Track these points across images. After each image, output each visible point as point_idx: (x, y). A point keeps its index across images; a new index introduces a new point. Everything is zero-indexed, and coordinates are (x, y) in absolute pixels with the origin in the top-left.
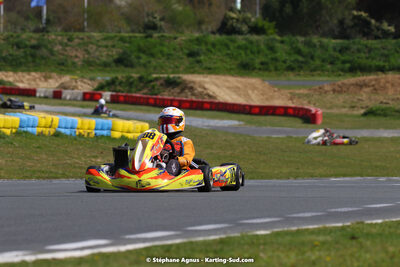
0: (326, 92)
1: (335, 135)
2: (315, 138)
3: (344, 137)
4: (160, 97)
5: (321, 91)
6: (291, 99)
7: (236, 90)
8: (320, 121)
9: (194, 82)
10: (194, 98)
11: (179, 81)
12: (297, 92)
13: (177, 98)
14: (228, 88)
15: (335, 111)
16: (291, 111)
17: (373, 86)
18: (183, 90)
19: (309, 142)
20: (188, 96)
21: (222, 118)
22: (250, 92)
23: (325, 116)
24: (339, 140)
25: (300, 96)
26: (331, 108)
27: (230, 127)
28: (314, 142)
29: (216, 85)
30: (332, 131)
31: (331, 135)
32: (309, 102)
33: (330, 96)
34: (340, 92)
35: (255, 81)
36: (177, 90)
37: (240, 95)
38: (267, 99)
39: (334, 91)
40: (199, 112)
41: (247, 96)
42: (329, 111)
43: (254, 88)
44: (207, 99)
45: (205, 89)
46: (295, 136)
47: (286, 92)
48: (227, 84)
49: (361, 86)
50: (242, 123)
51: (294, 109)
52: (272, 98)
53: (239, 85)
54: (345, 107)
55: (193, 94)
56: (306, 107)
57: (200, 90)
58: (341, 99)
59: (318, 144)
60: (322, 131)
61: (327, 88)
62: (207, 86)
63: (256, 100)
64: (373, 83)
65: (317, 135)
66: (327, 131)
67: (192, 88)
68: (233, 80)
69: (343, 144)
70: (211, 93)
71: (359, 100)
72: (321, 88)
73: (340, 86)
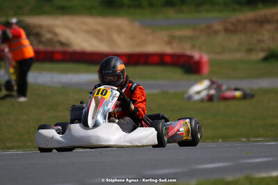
0: (216, 33)
1: (224, 87)
2: (198, 93)
5: (209, 31)
6: (169, 43)
7: (96, 34)
8: (206, 70)
9: (41, 27)
12: (179, 33)
14: (88, 32)
15: (227, 57)
16: (168, 59)
19: (190, 98)
21: (77, 72)
22: (115, 36)
23: (212, 63)
24: (229, 94)
25: (181, 39)
26: (221, 53)
28: (197, 97)
31: (219, 88)
32: (193, 47)
33: (221, 38)
34: (234, 32)
35: (121, 22)
37: (101, 41)
39: (226, 30)
40: (48, 65)
41: (111, 41)
42: (219, 57)
43: (120, 31)
44: (58, 48)
45: (56, 34)
46: (172, 91)
47: (164, 35)
48: (84, 27)
49: (262, 22)
51: (173, 56)
52: (144, 42)
53: (100, 28)
54: (238, 51)
55: (40, 42)
56: (189, 52)
57: (48, 36)
58: (235, 40)
59: (202, 100)
61: (217, 26)
62: (58, 30)
63: (123, 46)
65: (200, 88)
66: (212, 82)
67: (38, 35)
68: (93, 22)
70: (63, 39)
71: (259, 41)
72: (209, 27)
73: (234, 24)
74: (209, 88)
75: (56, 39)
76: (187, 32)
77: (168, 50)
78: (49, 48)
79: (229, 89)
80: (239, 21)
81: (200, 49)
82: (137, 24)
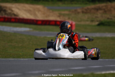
0: (78, 13)
1: (81, 36)
3: (86, 37)
6: (59, 16)
7: (29, 11)
8: (74, 28)
9: (6, 7)
10: (6, 16)
12: (63, 12)
16: (58, 23)
17: (104, 9)
20: (3, 15)
21: (21, 27)
22: (37, 13)
23: (77, 26)
24: (83, 39)
25: (64, 15)
27: (25, 32)
29: (19, 9)
30: (80, 34)
32: (69, 18)
33: (81, 15)
34: (86, 13)
35: (39, 7)
37: (31, 14)
38: (46, 17)
39: (83, 12)
40: (8, 24)
41: (35, 15)
42: (79, 23)
43: (39, 10)
44: (13, 17)
45: (12, 11)
47: (57, 13)
48: (24, 8)
49: (97, 9)
50: (31, 29)
52: (49, 16)
53: (31, 9)
54: (87, 21)
55: (6, 14)
57: (9, 11)
58: (86, 16)
61: (79, 10)
62: (13, 9)
63: (40, 17)
64: (104, 8)
67: (5, 11)
68: (28, 6)
69: (85, 40)
70: (15, 13)
71: (96, 17)
72: (76, 11)
73: (86, 10)
75: (12, 13)
76: (66, 12)
77: (58, 19)
78: (9, 17)
79: (83, 37)
80: (88, 9)
81: (72, 19)
82: (46, 8)
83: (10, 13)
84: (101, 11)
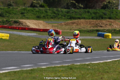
0: (63, 25)
1: (65, 38)
3: (68, 39)
4: (12, 26)
5: (61, 25)
6: (52, 27)
7: (35, 24)
8: (61, 34)
9: (23, 22)
10: (23, 27)
11: (18, 21)
12: (54, 25)
13: (18, 27)
14: (33, 24)
15: (65, 31)
17: (77, 23)
18: (19, 24)
20: (21, 26)
21: (31, 33)
22: (40, 25)
23: (62, 32)
24: (67, 40)
25: (55, 26)
26: (64, 30)
27: (33, 35)
29: (29, 23)
31: (64, 38)
32: (58, 28)
33: (64, 26)
34: (67, 25)
35: (41, 22)
36: (18, 24)
37: (37, 26)
38: (45, 27)
39: (65, 25)
40: (24, 31)
41: (39, 26)
43: (41, 24)
44: (27, 27)
45: (26, 24)
47: (50, 25)
48: (33, 22)
49: (73, 23)
50: (37, 34)
52: (46, 27)
53: (37, 23)
54: (68, 30)
55: (23, 26)
56: (57, 29)
57: (25, 24)
58: (67, 27)
60: (61, 37)
62: (27, 23)
63: (42, 27)
64: (77, 22)
66: (63, 37)
67: (22, 24)
68: (35, 21)
70: (28, 25)
71: (73, 27)
74: (62, 38)
76: (56, 25)
80: (68, 23)
82: (45, 22)
83: (25, 25)
84: (75, 24)
